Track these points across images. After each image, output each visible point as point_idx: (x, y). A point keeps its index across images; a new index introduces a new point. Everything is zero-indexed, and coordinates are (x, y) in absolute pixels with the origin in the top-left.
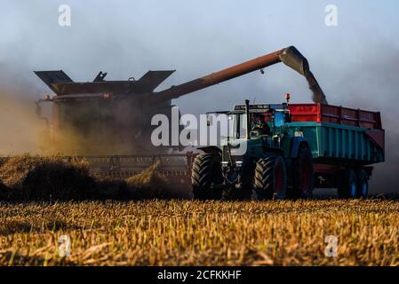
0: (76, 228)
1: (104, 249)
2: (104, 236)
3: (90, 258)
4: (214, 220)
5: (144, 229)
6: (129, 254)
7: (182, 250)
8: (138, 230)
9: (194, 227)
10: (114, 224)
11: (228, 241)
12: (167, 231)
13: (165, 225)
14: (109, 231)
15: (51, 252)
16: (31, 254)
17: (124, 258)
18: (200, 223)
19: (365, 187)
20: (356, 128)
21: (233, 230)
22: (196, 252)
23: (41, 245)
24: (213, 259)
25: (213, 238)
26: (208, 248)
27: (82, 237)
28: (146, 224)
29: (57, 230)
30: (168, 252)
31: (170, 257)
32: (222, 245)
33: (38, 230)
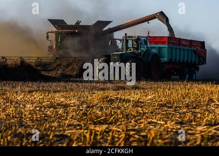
0: (143, 89)
1: (153, 97)
2: (154, 92)
3: (148, 100)
4: (196, 87)
5: (169, 90)
6: (163, 99)
7: (184, 98)
8: (167, 90)
9: (189, 90)
10: (157, 88)
11: (202, 95)
12: (178, 91)
13: (177, 89)
14: (155, 90)
15: (133, 98)
16: (126, 98)
17: (161, 101)
18: (191, 88)
19: (194, 76)
20: (189, 48)
21: (204, 91)
22: (189, 99)
23: (129, 95)
24: (196, 102)
25: (196, 94)
26: (194, 98)
27: (145, 92)
28: (170, 88)
29: (136, 89)
30: (178, 99)
31: (179, 101)
32: (199, 97)
33: (129, 89)
